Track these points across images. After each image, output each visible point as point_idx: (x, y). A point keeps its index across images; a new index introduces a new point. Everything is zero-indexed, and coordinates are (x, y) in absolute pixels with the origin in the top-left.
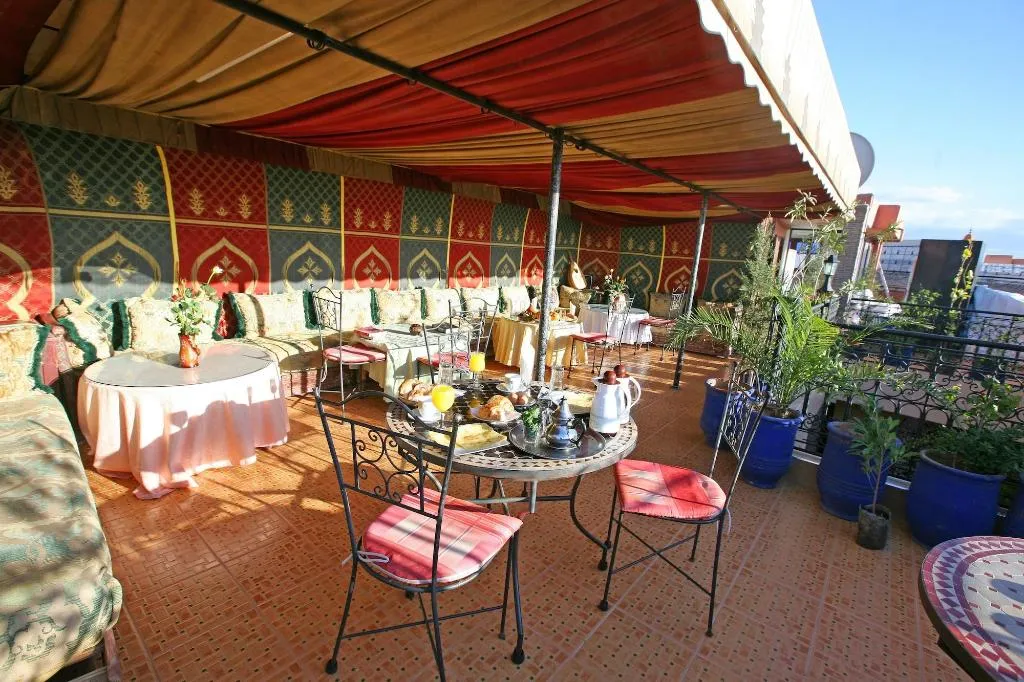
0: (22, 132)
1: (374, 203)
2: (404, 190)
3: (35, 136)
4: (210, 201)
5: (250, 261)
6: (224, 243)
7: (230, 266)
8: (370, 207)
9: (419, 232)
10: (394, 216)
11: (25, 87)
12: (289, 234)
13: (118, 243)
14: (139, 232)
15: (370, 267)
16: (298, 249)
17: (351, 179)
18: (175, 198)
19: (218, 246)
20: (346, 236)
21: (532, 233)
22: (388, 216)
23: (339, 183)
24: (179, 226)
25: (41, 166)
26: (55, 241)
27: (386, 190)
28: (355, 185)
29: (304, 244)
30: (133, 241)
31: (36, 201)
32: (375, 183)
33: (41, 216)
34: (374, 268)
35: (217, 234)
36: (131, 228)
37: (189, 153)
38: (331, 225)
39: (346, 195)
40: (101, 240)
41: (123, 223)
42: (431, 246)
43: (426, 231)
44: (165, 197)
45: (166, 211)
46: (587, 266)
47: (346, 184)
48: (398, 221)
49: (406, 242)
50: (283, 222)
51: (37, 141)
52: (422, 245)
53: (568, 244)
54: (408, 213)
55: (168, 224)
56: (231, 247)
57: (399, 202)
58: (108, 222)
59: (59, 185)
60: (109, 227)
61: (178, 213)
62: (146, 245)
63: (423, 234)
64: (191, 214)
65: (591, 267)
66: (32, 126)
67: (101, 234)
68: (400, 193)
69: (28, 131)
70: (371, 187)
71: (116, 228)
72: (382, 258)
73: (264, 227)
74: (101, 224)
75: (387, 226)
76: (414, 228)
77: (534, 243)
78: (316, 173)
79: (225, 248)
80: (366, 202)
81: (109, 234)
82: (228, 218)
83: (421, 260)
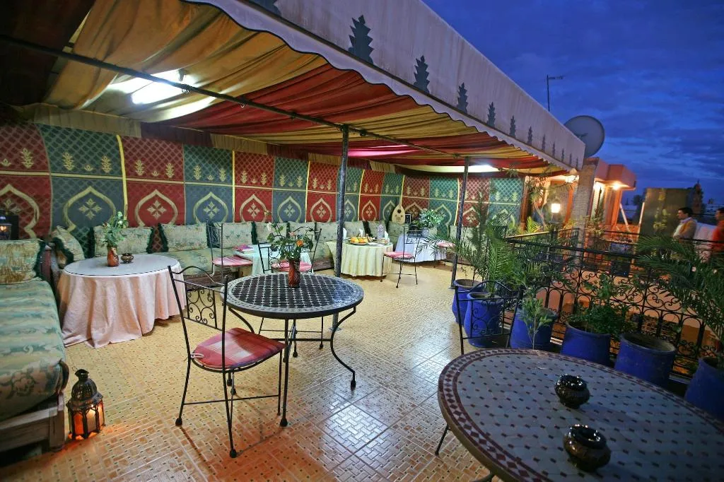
0: (39, 129)
1: (255, 167)
2: (275, 158)
3: (46, 131)
4: (148, 167)
5: (172, 204)
6: (156, 192)
7: (160, 207)
8: (252, 170)
9: (286, 186)
10: (269, 175)
11: (42, 104)
12: (198, 187)
13: (91, 193)
14: (104, 186)
15: (252, 208)
16: (204, 196)
17: (239, 153)
18: (126, 166)
19: (153, 195)
20: (236, 189)
21: (367, 185)
22: (264, 175)
23: (231, 155)
24: (128, 183)
25: (49, 148)
26: (54, 192)
27: (263, 159)
28: (242, 156)
29: (208, 193)
30: (99, 191)
31: (44, 168)
32: (255, 155)
33: (47, 177)
34: (255, 209)
35: (152, 187)
36: (99, 184)
37: (136, 139)
38: (225, 182)
39: (236, 163)
40: (81, 191)
41: (94, 181)
42: (294, 195)
43: (291, 185)
44: (120, 165)
45: (120, 174)
46: (408, 208)
47: (236, 156)
48: (271, 179)
49: (277, 192)
50: (194, 180)
51: (47, 134)
52: (287, 195)
53: (395, 193)
54: (278, 174)
55: (121, 181)
56: (160, 195)
57: (272, 167)
58: (85, 181)
59: (58, 159)
60: (86, 183)
61: (128, 175)
62: (107, 194)
63: (289, 187)
64: (136, 176)
65: (410, 208)
66: (44, 125)
67: (81, 187)
68: (273, 161)
69: (42, 129)
70: (253, 158)
71: (90, 184)
72: (260, 203)
73: (182, 183)
74: (81, 181)
75: (264, 182)
76: (282, 183)
77: (368, 192)
78: (215, 149)
79: (156, 196)
80: (250, 167)
81: (86, 187)
82: (159, 177)
83: (288, 203)
